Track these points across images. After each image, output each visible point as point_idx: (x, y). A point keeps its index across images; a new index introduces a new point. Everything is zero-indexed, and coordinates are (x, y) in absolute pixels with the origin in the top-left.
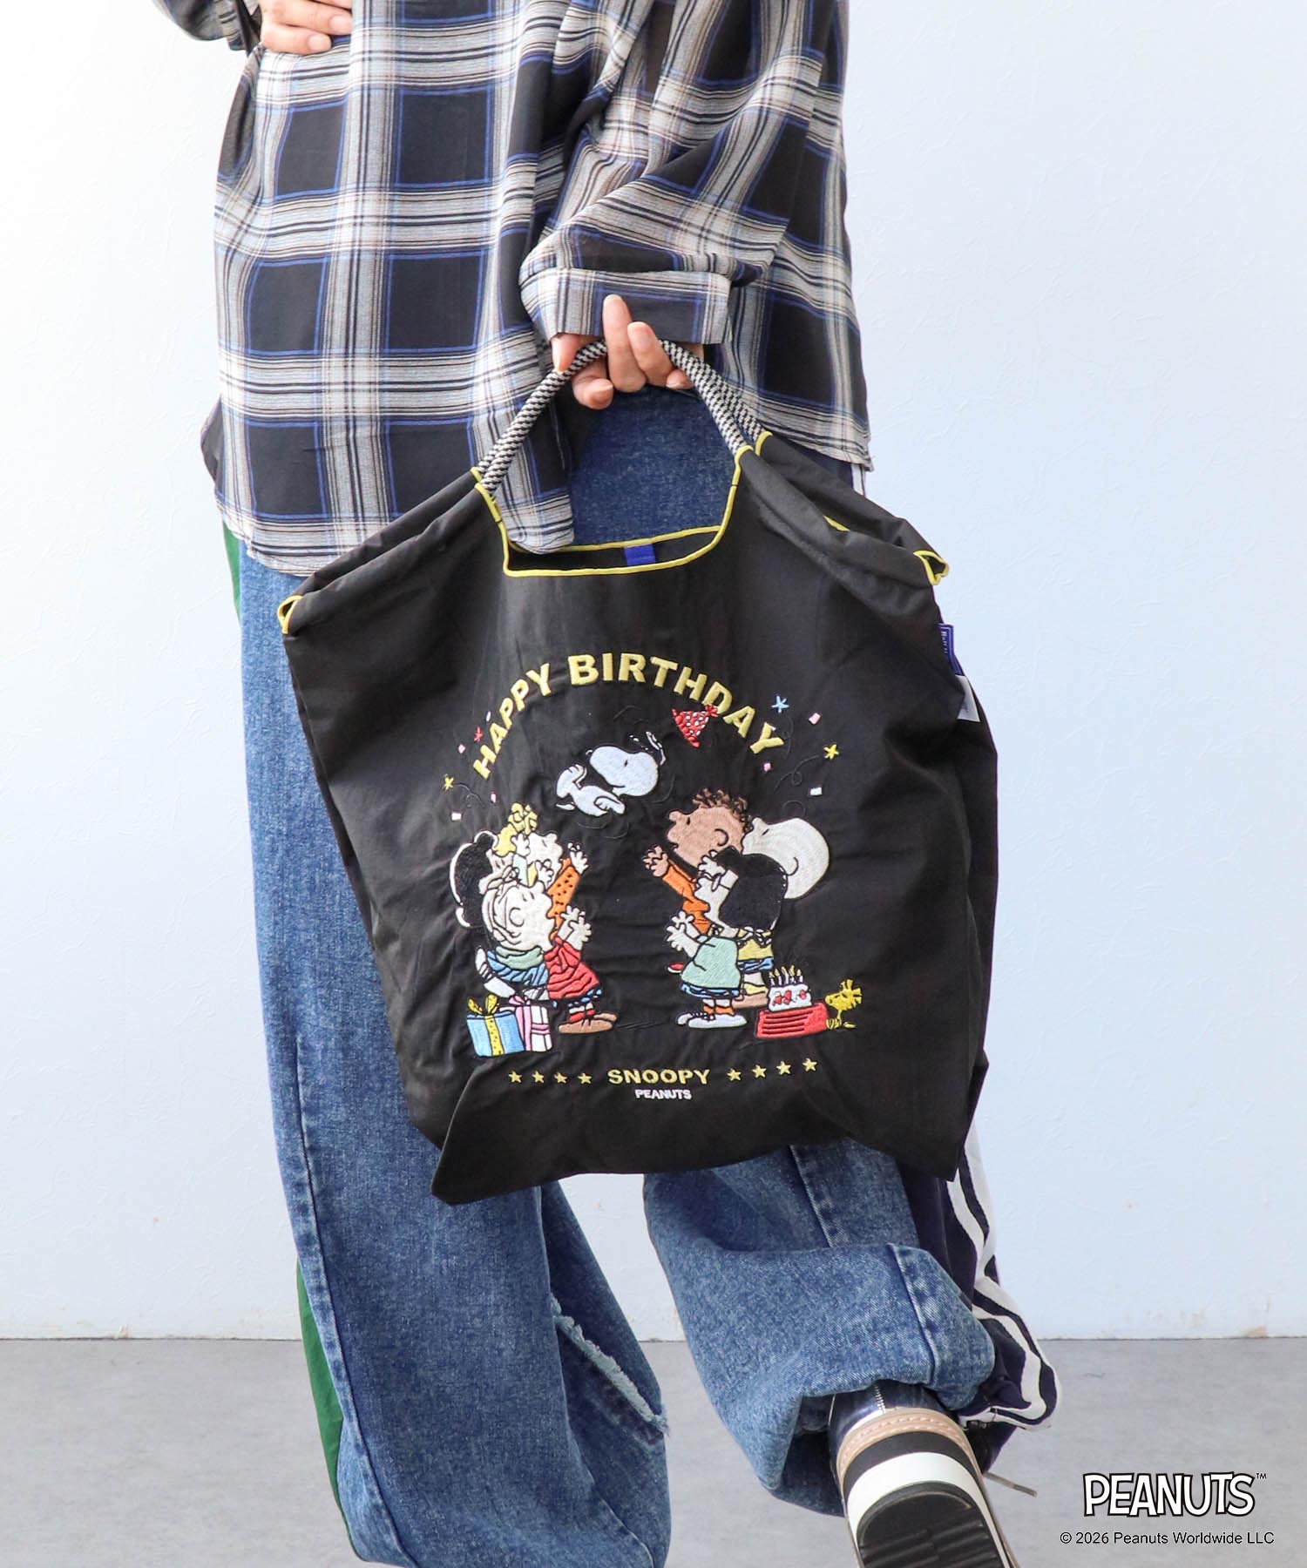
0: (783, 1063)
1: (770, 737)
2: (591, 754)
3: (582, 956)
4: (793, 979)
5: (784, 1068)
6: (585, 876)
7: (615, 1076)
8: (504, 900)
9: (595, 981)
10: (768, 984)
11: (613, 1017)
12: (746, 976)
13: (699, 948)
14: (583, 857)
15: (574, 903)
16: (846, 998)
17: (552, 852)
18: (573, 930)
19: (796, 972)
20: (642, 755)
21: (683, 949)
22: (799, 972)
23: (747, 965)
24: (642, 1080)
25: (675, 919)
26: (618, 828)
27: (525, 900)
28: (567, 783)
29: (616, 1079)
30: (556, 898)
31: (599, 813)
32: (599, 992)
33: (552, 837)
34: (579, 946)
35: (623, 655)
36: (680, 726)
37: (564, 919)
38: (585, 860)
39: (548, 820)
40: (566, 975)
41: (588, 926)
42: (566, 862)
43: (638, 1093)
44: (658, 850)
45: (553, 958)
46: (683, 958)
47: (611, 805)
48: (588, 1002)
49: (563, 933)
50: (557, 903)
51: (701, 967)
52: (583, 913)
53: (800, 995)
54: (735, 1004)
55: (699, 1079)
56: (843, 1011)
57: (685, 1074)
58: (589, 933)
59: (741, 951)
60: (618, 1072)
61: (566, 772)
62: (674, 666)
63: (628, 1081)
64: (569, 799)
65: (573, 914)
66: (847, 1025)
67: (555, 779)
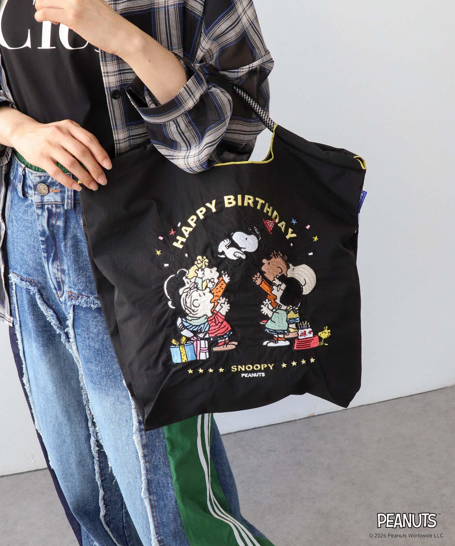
0: (303, 360)
1: (291, 234)
2: (233, 235)
3: (225, 318)
4: (306, 326)
5: (303, 362)
6: (228, 285)
7: (234, 369)
8: (191, 296)
9: (230, 329)
10: (297, 328)
11: (236, 343)
12: (290, 325)
13: (273, 314)
14: (228, 277)
15: (223, 296)
16: (325, 334)
17: (214, 275)
18: (222, 307)
19: (307, 324)
20: (252, 236)
21: (267, 314)
22: (308, 323)
23: (290, 321)
24: (245, 369)
25: (264, 302)
26: (243, 264)
27: (200, 296)
28: (222, 246)
29: (234, 370)
30: (215, 294)
31: (235, 259)
32: (231, 333)
33: (215, 269)
34: (224, 314)
35: (246, 196)
36: (266, 225)
37: (218, 303)
38: (229, 278)
39: (214, 262)
40: (217, 327)
41: (229, 305)
42: (221, 279)
43: (243, 375)
44: (258, 274)
45: (212, 320)
46: (267, 318)
47: (240, 255)
48: (226, 337)
49: (217, 309)
50: (216, 296)
51: (273, 321)
52: (227, 300)
53: (309, 333)
54: (286, 337)
55: (270, 368)
56: (324, 339)
57: (264, 366)
58: (229, 308)
59: (288, 315)
60: (235, 366)
61: (223, 242)
62: (264, 202)
63: (239, 370)
64: (223, 253)
65: (223, 300)
66: (326, 344)
67: (218, 244)
